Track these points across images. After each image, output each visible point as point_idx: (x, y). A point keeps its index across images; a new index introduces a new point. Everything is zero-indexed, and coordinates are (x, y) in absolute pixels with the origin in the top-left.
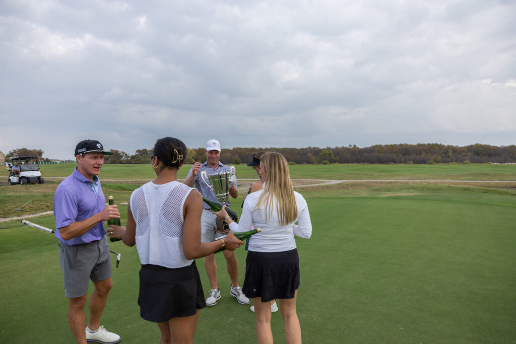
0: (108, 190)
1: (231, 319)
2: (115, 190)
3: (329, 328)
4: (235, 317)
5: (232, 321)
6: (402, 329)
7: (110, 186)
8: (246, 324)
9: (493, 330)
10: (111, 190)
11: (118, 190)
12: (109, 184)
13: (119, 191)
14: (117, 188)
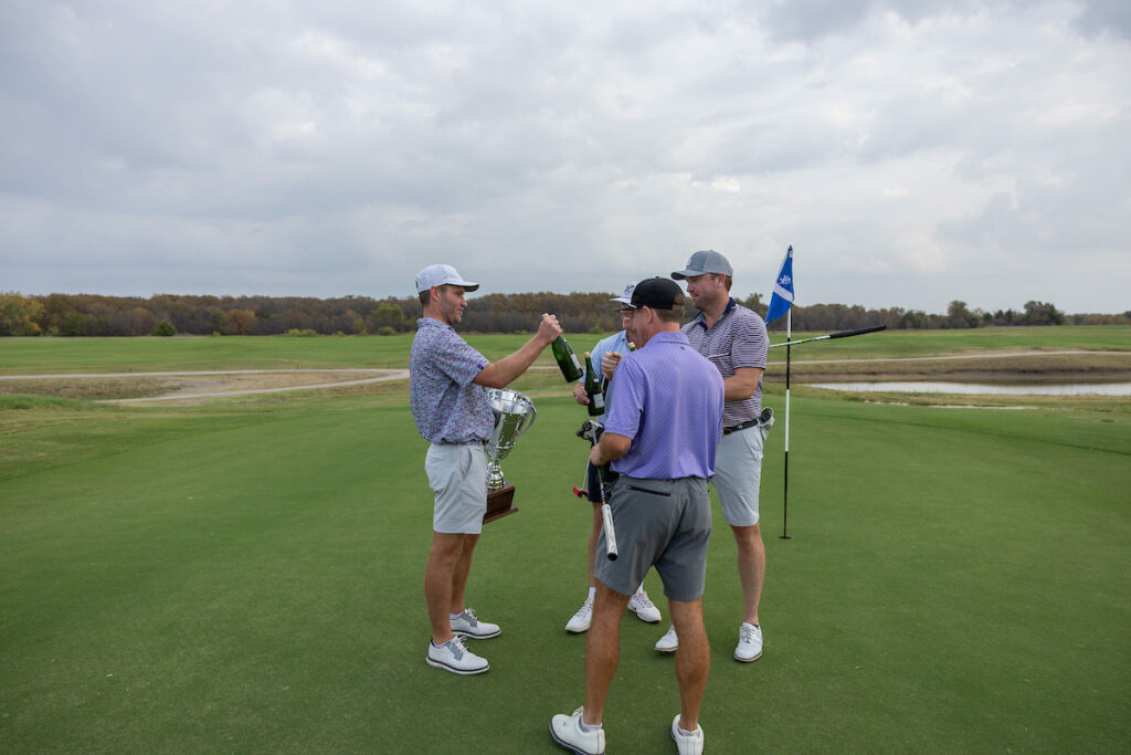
1: (209, 707)
4: (218, 699)
5: (212, 711)
8: (250, 711)
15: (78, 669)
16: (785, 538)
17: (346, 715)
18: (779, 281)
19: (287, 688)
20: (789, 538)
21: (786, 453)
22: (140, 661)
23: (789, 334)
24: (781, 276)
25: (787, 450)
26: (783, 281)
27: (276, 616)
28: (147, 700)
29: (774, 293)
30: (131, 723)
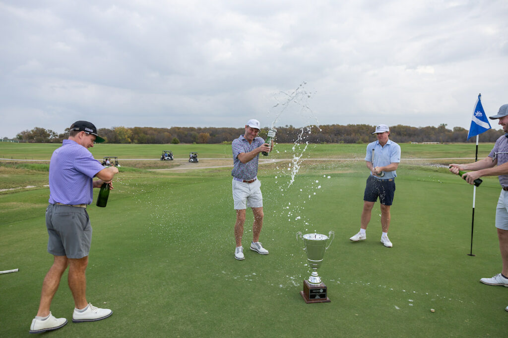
0: (31, 171)
1: (171, 318)
2: (39, 171)
3: (281, 320)
4: (176, 314)
5: (172, 320)
6: (357, 315)
7: (33, 167)
8: (189, 323)
9: (444, 309)
10: (35, 171)
11: (43, 171)
12: (32, 165)
13: (44, 173)
14: (42, 168)
15: (120, 291)
16: (471, 255)
17: (232, 332)
18: (475, 114)
19: (207, 313)
20: (474, 256)
21: (474, 208)
22: (146, 290)
23: (477, 143)
24: (476, 111)
25: (474, 207)
26: (477, 114)
27: (205, 274)
28: (145, 310)
29: (472, 122)
30: (137, 321)
